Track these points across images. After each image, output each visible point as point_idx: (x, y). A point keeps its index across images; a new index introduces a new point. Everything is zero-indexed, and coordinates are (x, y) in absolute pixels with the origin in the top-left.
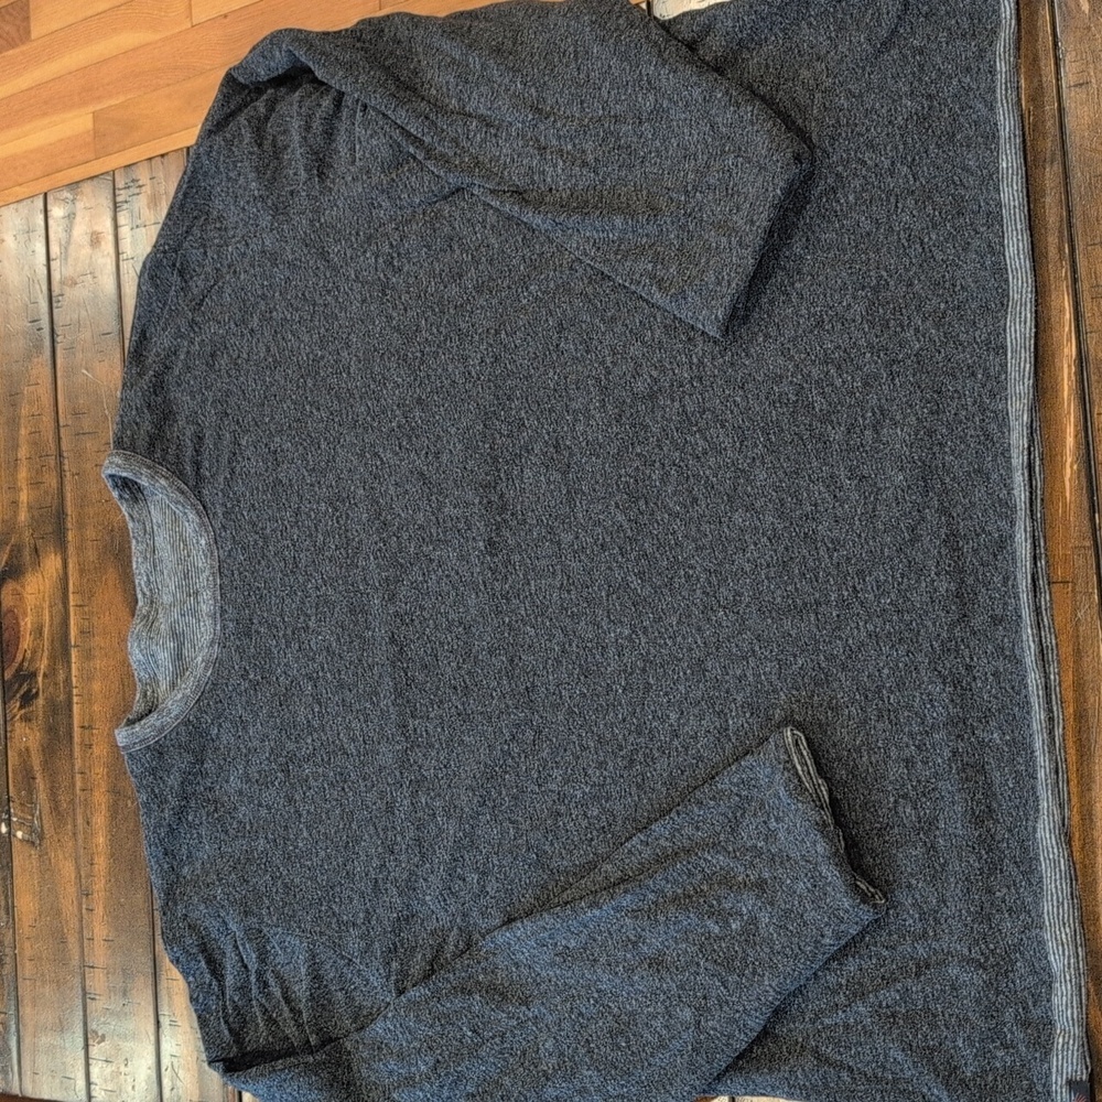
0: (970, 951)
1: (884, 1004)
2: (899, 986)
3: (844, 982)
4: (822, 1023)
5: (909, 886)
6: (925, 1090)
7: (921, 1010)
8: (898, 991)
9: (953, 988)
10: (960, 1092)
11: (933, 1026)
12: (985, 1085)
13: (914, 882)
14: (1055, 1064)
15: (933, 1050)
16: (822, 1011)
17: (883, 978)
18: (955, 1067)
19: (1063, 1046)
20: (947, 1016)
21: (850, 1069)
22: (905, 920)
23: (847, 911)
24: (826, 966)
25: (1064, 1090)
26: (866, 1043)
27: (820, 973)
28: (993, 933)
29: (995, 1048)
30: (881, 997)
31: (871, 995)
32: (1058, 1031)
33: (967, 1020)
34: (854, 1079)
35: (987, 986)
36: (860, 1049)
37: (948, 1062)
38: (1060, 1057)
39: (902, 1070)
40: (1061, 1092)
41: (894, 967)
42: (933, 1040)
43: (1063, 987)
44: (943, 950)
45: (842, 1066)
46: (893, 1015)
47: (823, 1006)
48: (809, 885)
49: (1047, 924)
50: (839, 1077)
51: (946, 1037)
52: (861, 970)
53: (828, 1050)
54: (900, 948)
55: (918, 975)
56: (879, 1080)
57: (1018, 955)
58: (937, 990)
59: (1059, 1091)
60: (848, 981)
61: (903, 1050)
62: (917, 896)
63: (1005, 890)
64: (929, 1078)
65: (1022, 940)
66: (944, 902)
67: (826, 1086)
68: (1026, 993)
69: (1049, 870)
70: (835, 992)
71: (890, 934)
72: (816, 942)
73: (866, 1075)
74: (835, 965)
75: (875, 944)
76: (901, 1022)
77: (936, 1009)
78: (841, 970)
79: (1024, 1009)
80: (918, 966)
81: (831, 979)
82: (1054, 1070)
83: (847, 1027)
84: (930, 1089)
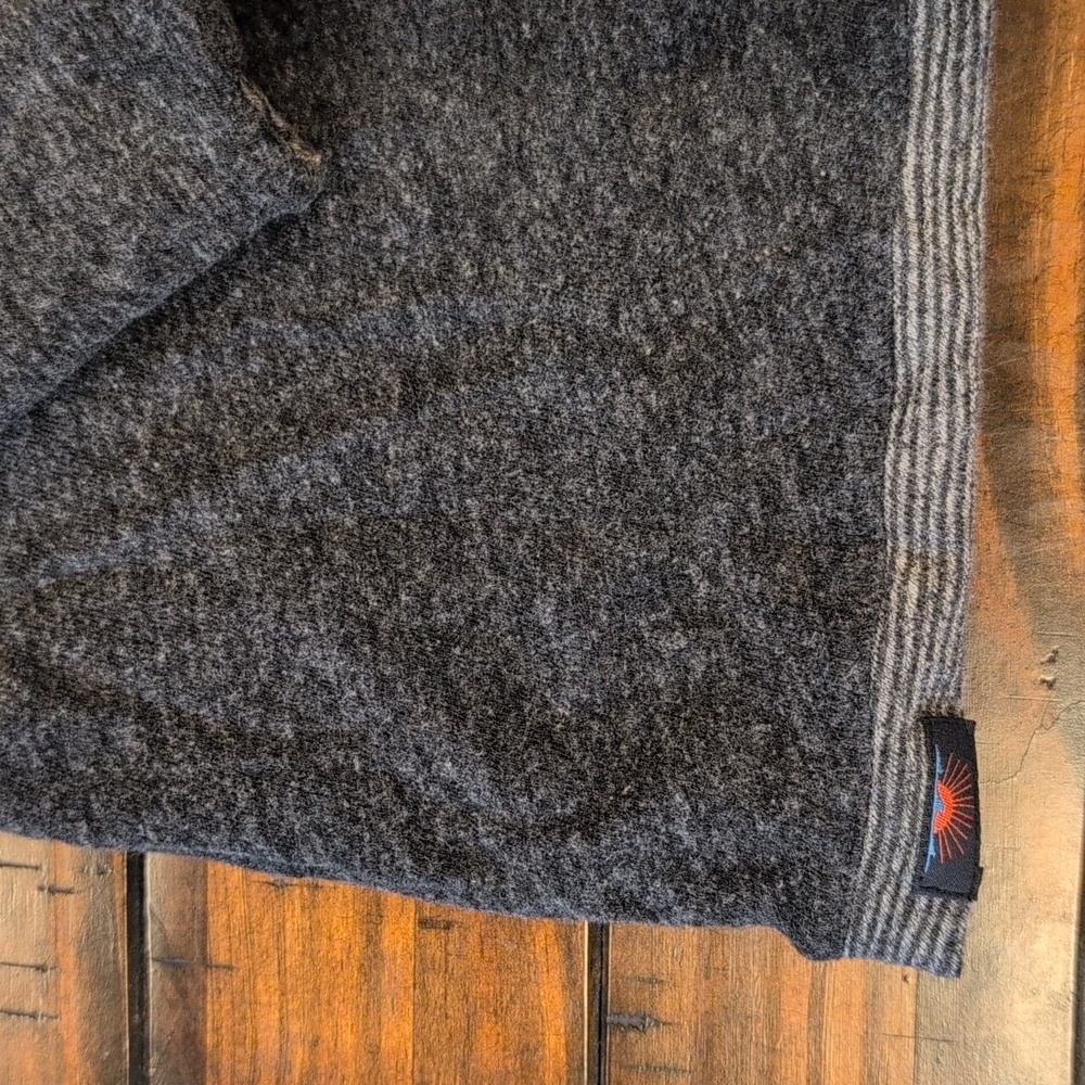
0: (614, 317)
1: (285, 500)
2: (343, 441)
3: (141, 434)
4: (52, 571)
5: (409, 113)
6: (406, 769)
7: (409, 518)
8: (338, 458)
9: (531, 440)
10: (533, 767)
11: (451, 564)
12: (616, 744)
13: (428, 97)
14: (890, 662)
15: (446, 640)
16: (53, 532)
17: (286, 418)
18: (520, 693)
19: (920, 605)
20: (499, 532)
21: (147, 714)
22: (380, 229)
23: (202, 169)
24: (81, 384)
25: (911, 745)
26: (213, 625)
27: (58, 409)
28: (686, 264)
29: (654, 627)
30: (277, 479)
31: (243, 472)
32: (901, 562)
33: (573, 540)
34: (157, 744)
35: (660, 429)
36: (188, 646)
37: (497, 677)
38: (909, 641)
39: (331, 708)
40: (903, 751)
41: (328, 381)
42: (449, 607)
43: (942, 419)
44: (500, 326)
45: (117, 705)
46: (314, 535)
47: (60, 516)
48: (69, 78)
49: (911, 212)
50: (105, 740)
51: (493, 598)
52: (206, 395)
53: (74, 657)
54: (353, 323)
55: (410, 405)
56: (249, 744)
57: (761, 332)
58: (473, 453)
59: (896, 747)
60: (159, 431)
61: (347, 643)
62: (434, 144)
63: (738, 125)
64: (430, 726)
65: (783, 283)
66: (523, 170)
67: (56, 769)
68: (775, 452)
69: (940, 34)
70: (109, 467)
71: (320, 278)
72: (76, 280)
73: (200, 730)
74: (114, 379)
75: (266, 310)
76: (341, 555)
77: (464, 511)
78: (138, 395)
79: (765, 503)
80: (410, 379)
81: (100, 425)
82: (886, 683)
83: (144, 578)
84: (427, 763)
